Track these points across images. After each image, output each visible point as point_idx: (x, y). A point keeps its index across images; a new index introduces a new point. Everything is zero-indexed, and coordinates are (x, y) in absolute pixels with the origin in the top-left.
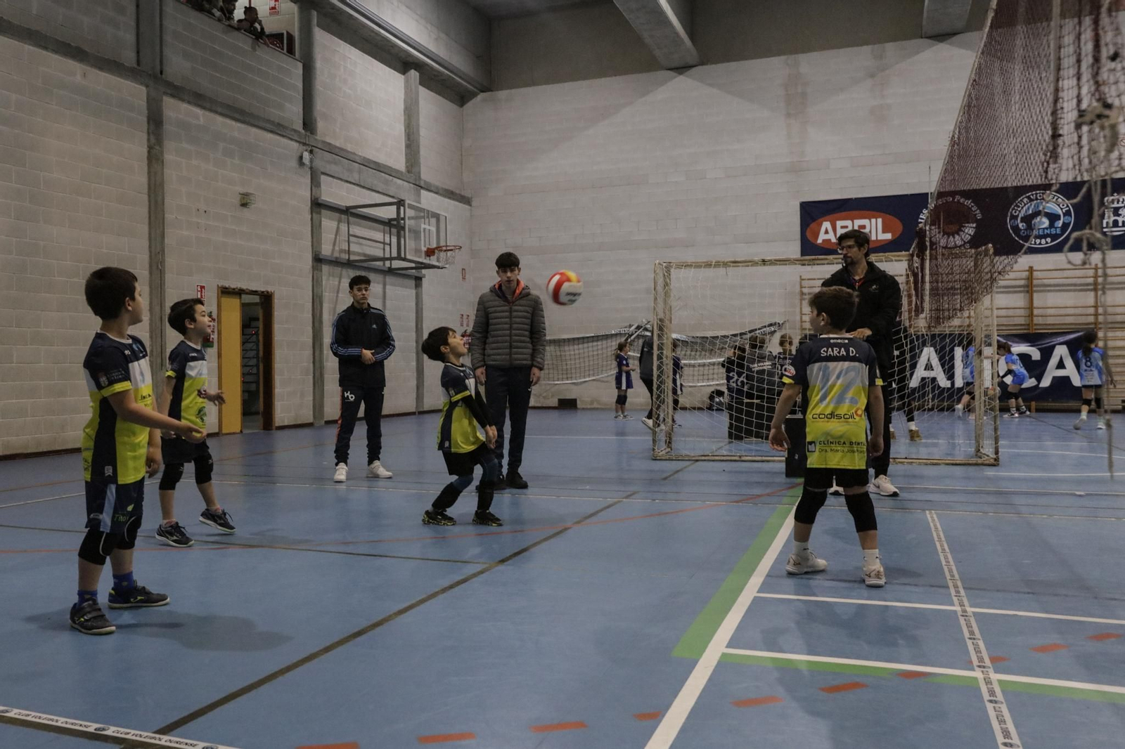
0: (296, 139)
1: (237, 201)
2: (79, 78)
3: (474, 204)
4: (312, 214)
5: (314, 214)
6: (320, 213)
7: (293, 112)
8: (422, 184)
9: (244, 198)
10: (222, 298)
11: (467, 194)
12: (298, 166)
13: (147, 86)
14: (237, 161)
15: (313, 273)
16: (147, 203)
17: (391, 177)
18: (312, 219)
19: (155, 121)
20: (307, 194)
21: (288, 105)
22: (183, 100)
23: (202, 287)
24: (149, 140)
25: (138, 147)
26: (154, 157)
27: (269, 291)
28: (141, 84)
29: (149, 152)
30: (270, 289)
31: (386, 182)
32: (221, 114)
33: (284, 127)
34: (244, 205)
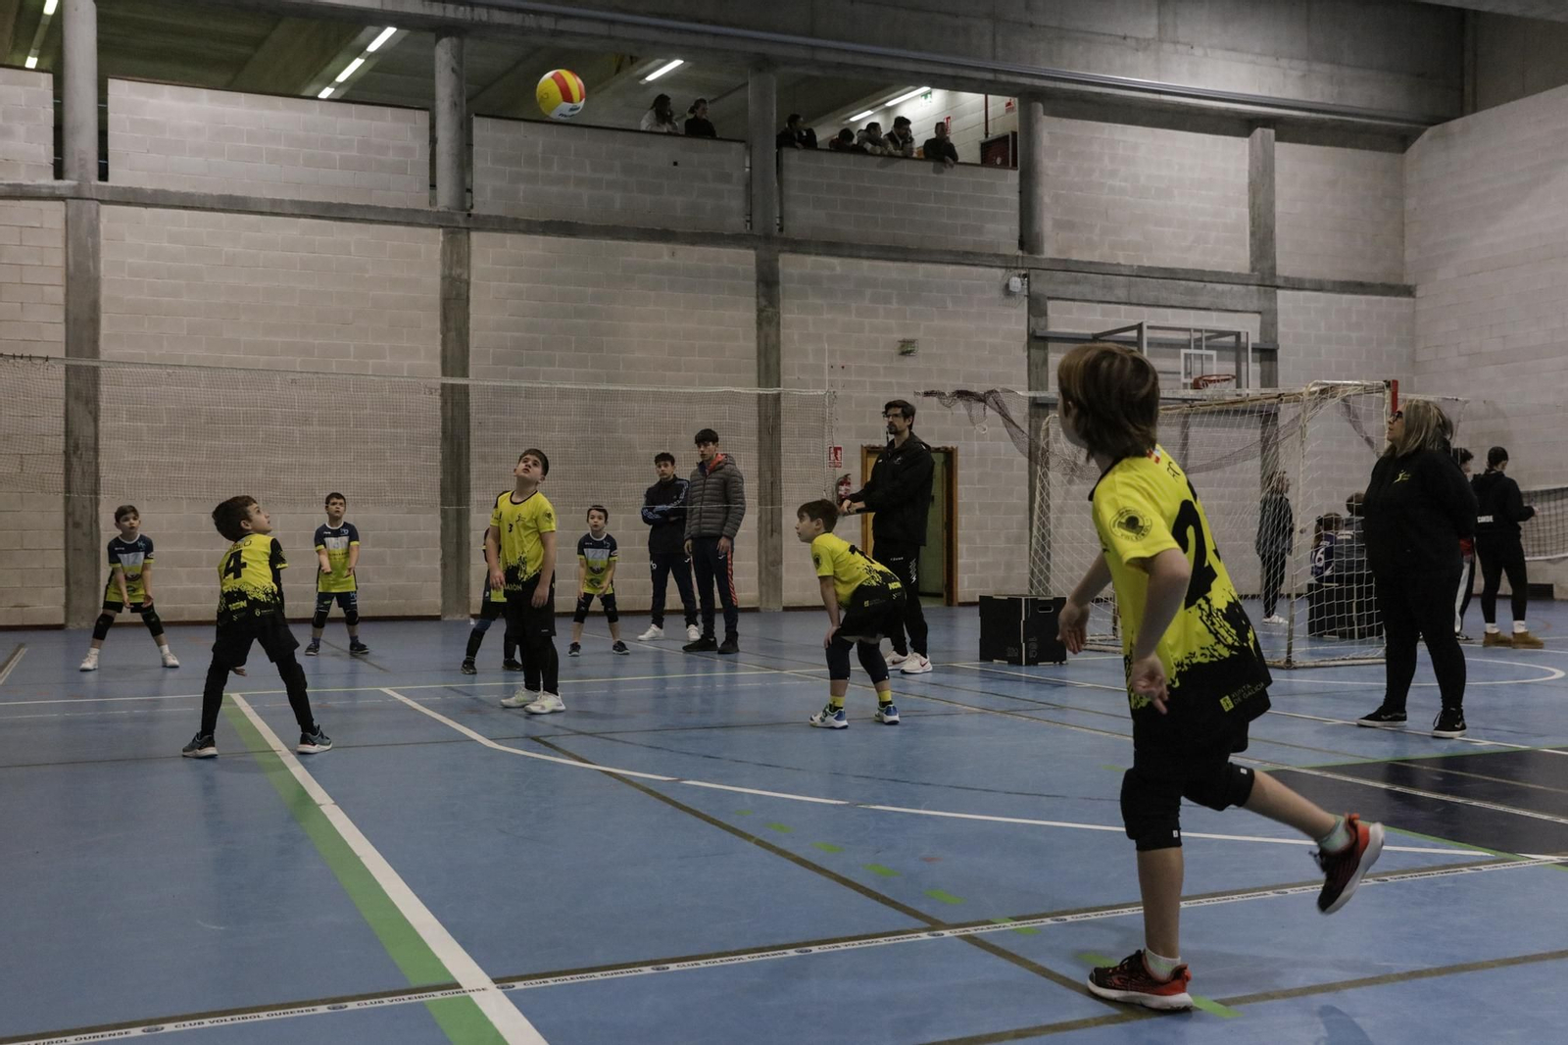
0: (999, 263)
1: (896, 350)
2: (666, 259)
3: (1419, 294)
4: (1029, 349)
5: (1032, 351)
6: (1045, 348)
7: (1004, 232)
8: (1279, 282)
9: (903, 346)
10: (869, 459)
11: (1409, 281)
12: (1002, 296)
13: (755, 249)
14: (894, 306)
15: (1030, 421)
16: (756, 368)
17: (1202, 284)
18: (1029, 356)
19: (768, 284)
20: (1023, 328)
21: (989, 226)
22: (809, 253)
23: (836, 449)
24: (758, 303)
25: (744, 313)
26: (768, 319)
27: (949, 446)
28: (748, 248)
29: (758, 316)
30: (949, 445)
31: (1191, 292)
32: (868, 258)
33: (981, 255)
34: (905, 353)
